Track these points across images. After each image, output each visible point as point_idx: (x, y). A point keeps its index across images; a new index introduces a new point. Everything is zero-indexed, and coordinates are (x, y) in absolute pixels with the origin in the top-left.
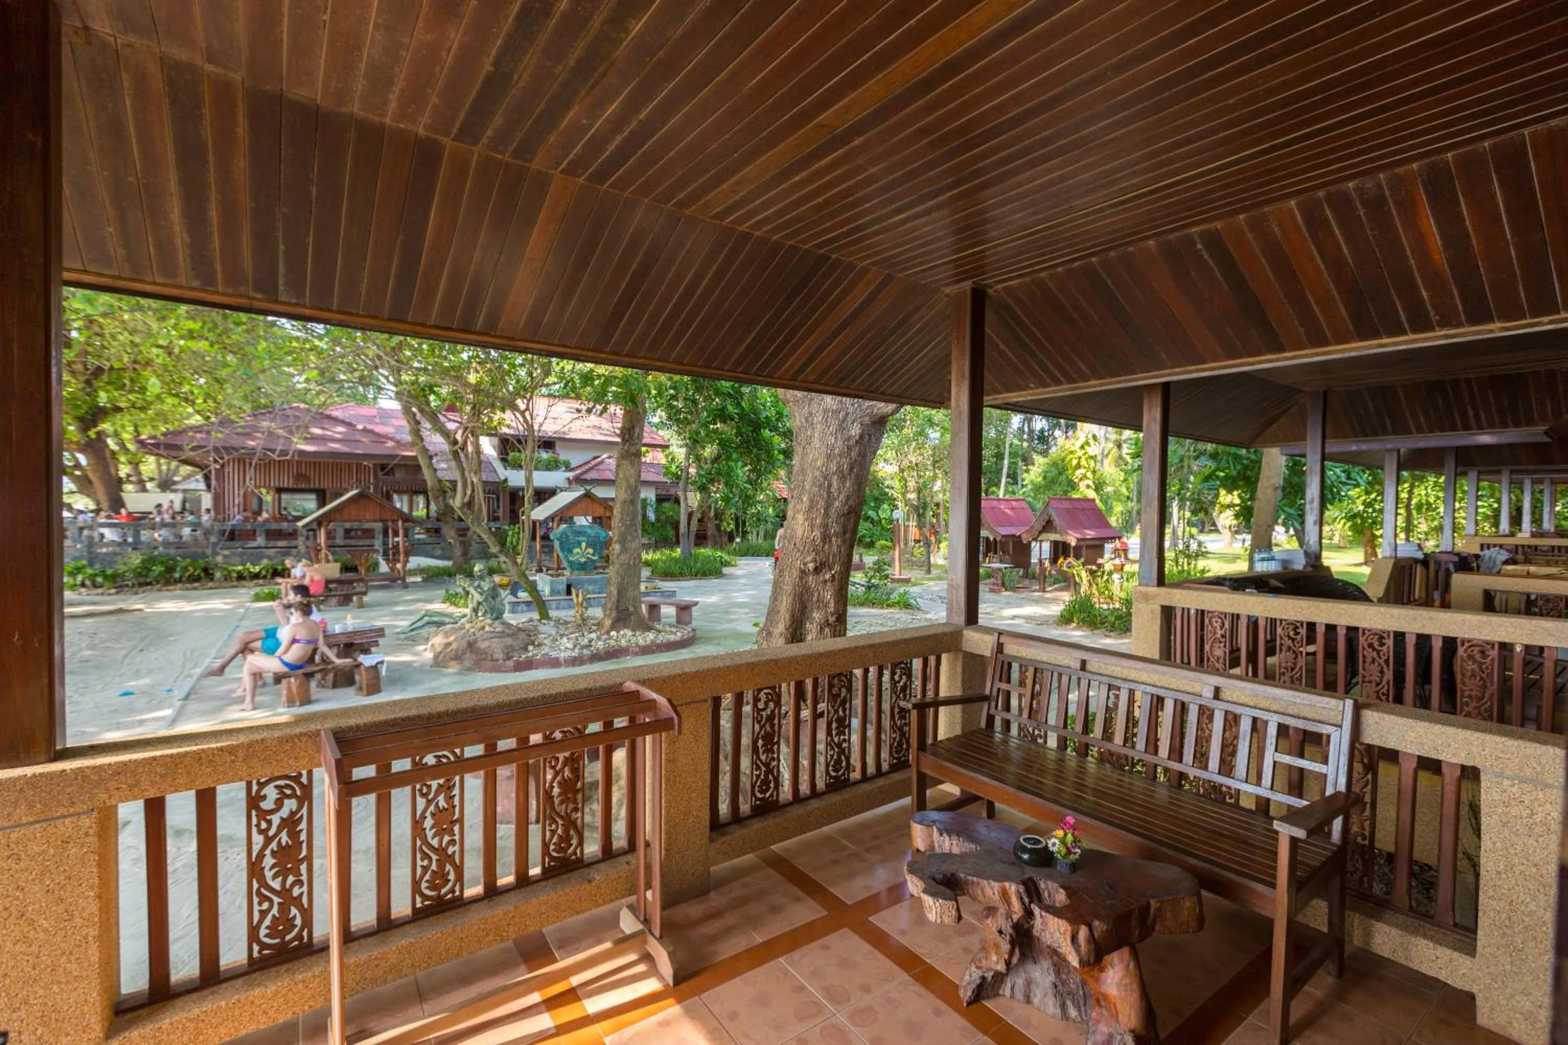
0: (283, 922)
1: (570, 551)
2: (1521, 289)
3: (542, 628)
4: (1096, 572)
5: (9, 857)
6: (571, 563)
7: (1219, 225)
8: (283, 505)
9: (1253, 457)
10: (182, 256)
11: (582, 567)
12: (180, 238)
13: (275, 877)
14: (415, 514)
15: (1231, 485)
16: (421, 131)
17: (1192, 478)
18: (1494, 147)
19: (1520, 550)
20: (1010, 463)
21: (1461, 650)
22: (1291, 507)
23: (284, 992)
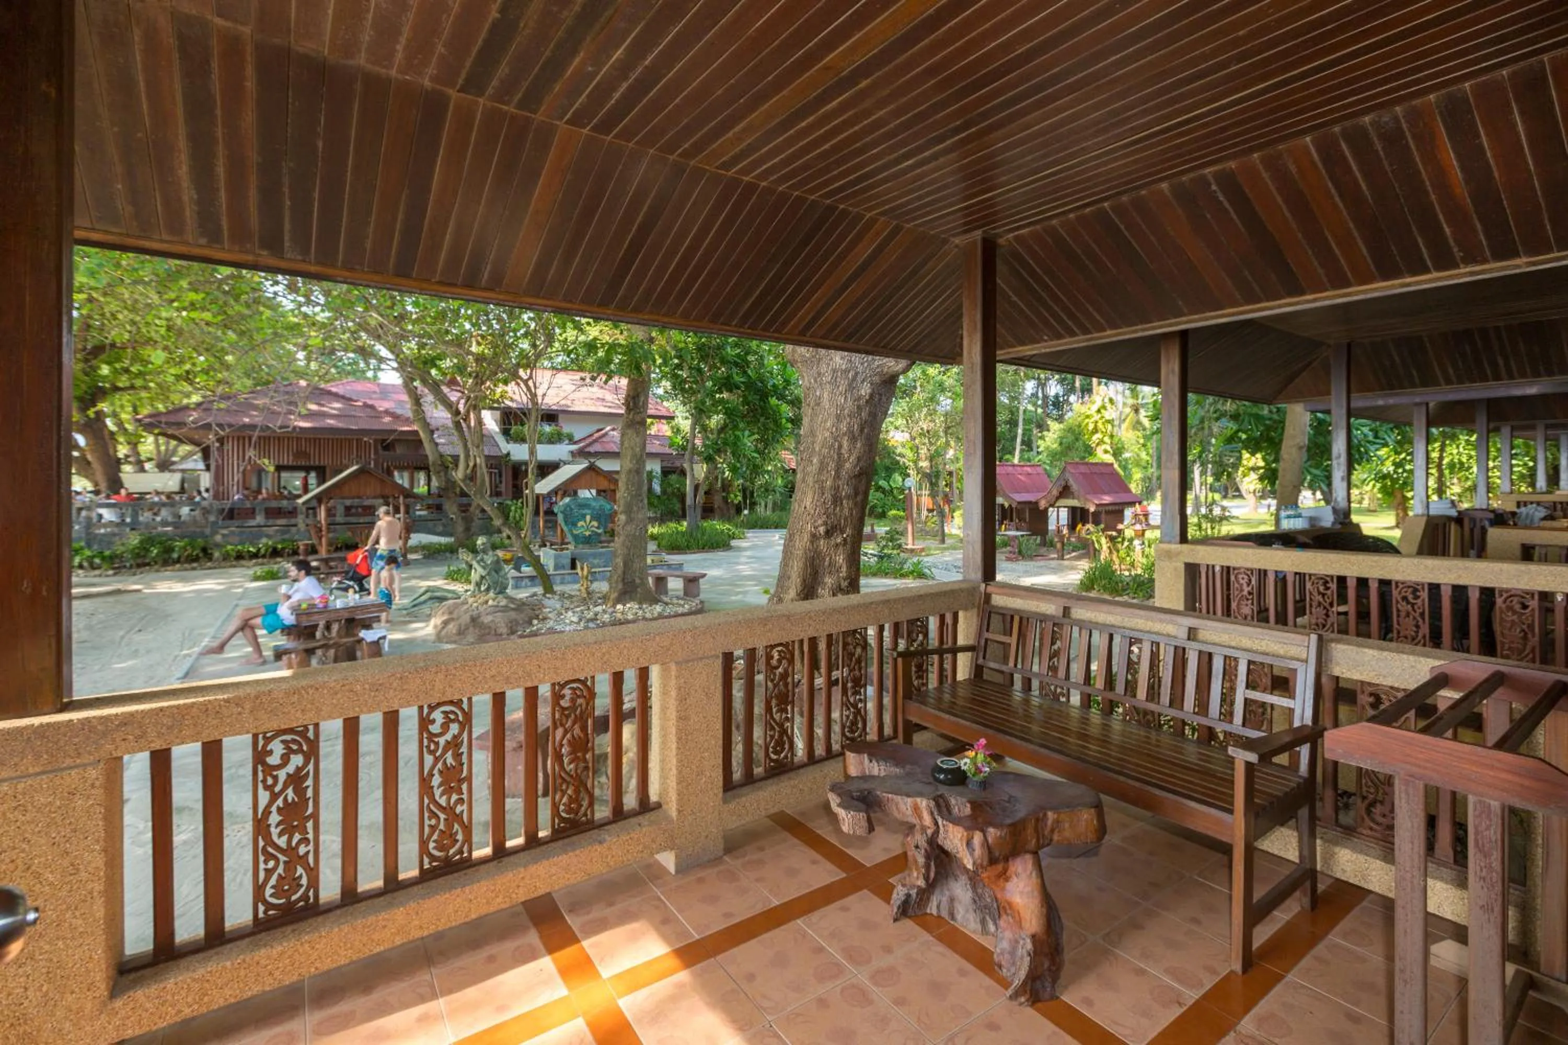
0: (289, 882)
1: (574, 524)
2: (1547, 222)
3: (546, 602)
4: (1116, 538)
5: (15, 808)
6: (575, 537)
7: (1233, 164)
8: (282, 484)
9: (1275, 417)
10: (189, 213)
11: (587, 541)
12: (188, 193)
13: (280, 835)
14: (415, 490)
15: (1254, 446)
16: (427, 83)
17: (1213, 441)
18: (1513, 75)
19: (1559, 506)
20: (1024, 430)
21: (1499, 601)
22: (1317, 468)
23: (289, 953)
